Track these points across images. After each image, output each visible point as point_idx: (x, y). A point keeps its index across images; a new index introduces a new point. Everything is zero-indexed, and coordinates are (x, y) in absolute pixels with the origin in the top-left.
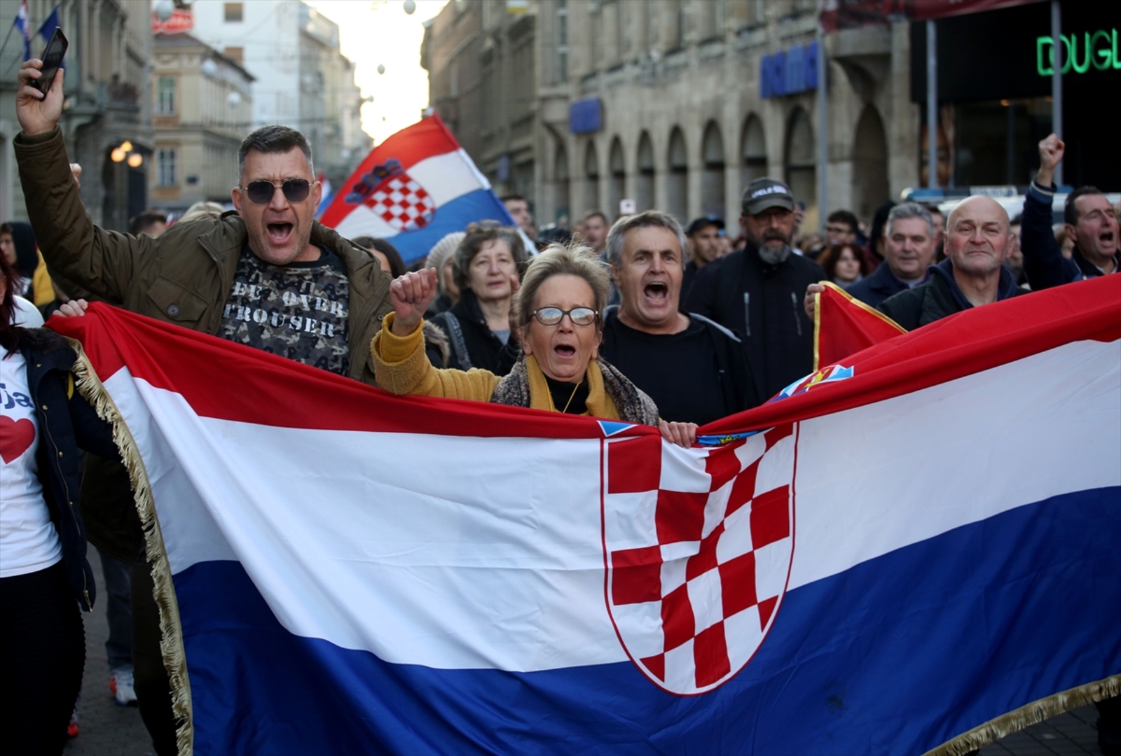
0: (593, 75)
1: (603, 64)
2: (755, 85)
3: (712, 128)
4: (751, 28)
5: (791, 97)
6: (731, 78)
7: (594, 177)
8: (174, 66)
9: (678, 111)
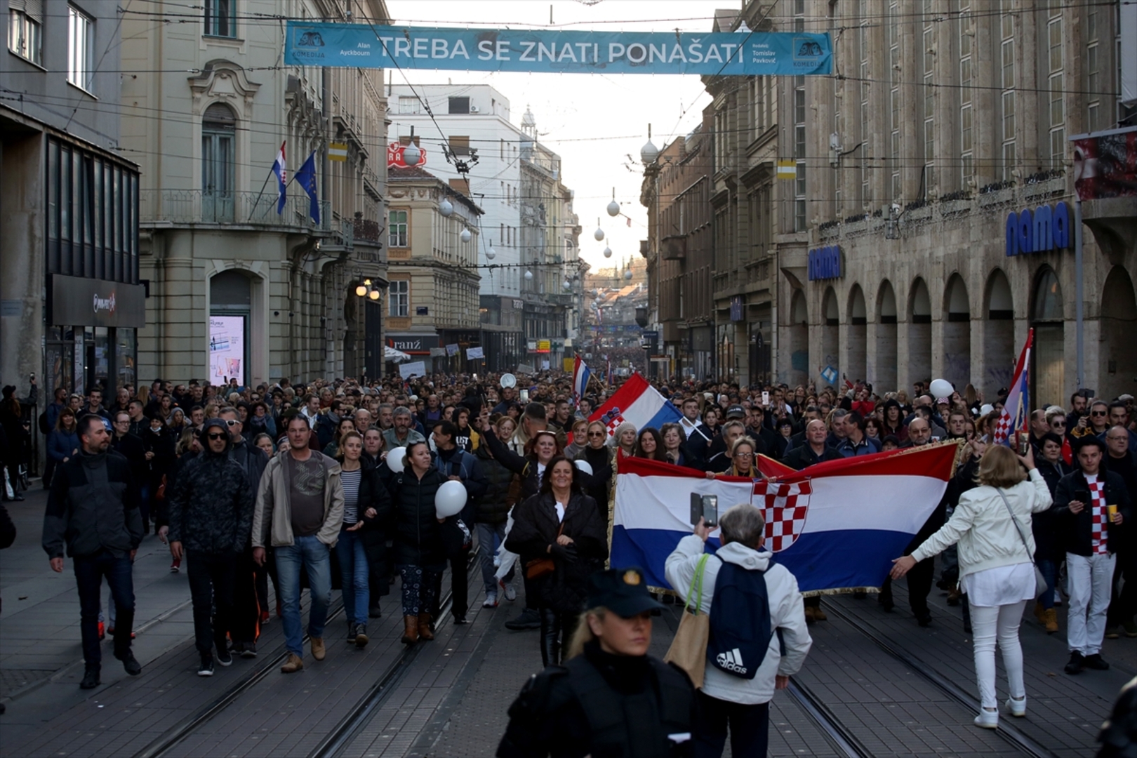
0: (833, 224)
1: (844, 214)
2: (1001, 241)
3: (955, 281)
4: (996, 187)
5: (1038, 255)
6: (975, 234)
7: (833, 323)
8: (406, 199)
9: (921, 264)
